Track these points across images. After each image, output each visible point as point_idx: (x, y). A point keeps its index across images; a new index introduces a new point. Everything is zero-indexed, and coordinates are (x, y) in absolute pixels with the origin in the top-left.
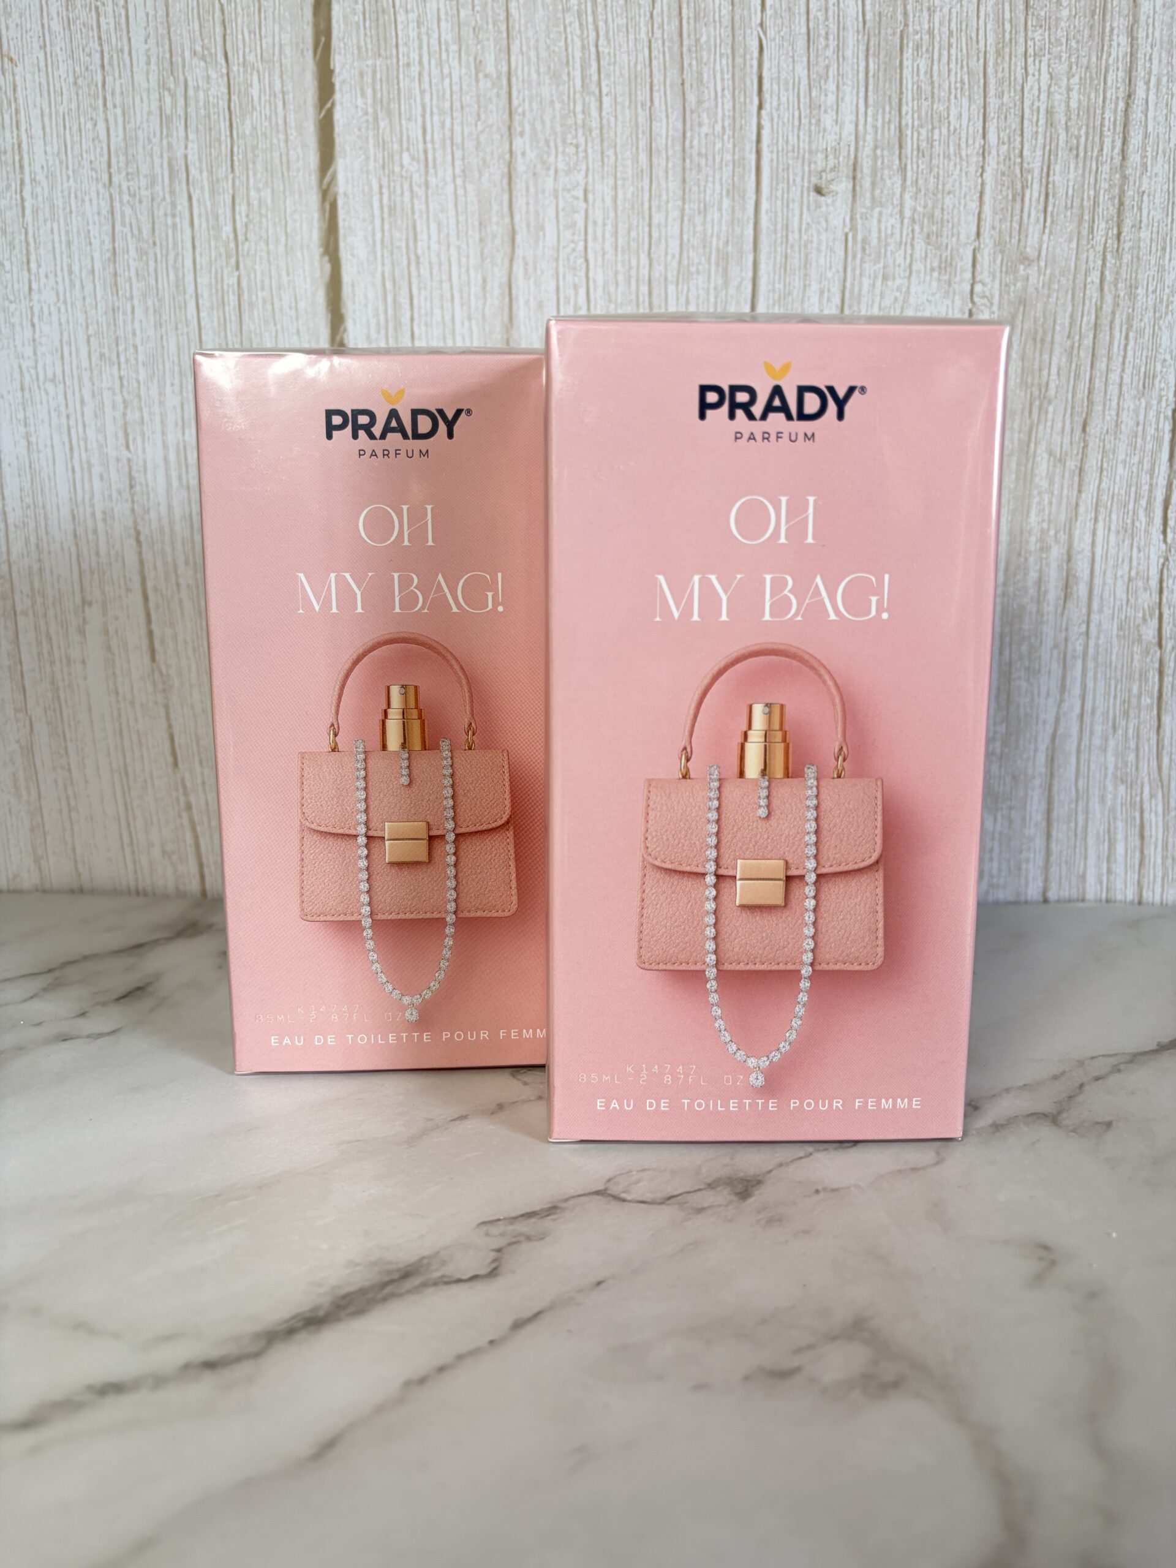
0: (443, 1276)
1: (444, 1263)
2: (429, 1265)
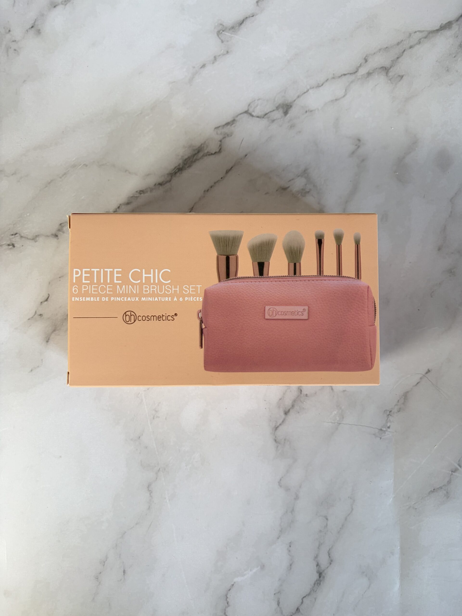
0: (208, 152)
1: (207, 146)
2: (204, 147)
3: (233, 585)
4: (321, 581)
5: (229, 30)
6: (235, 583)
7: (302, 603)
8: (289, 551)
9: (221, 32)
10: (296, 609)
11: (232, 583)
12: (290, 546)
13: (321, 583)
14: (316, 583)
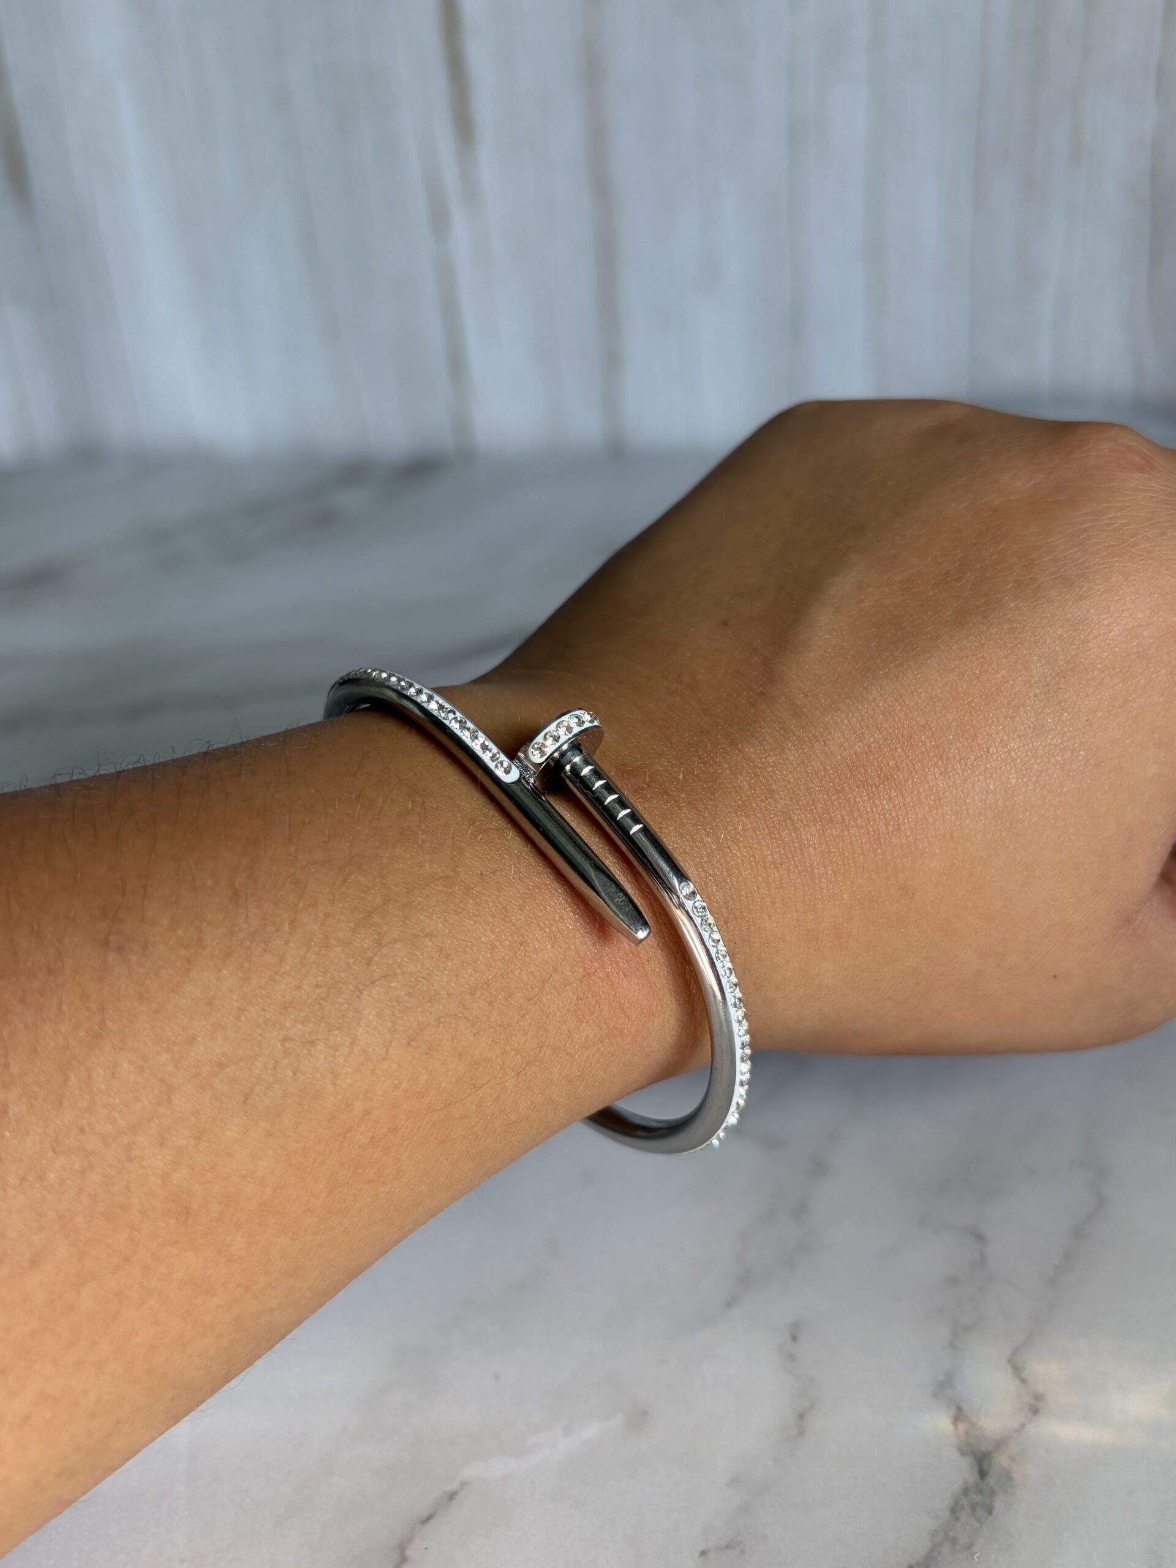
3: (452, 1496)
4: (993, 1493)
6: (464, 1484)
8: (792, 1357)
11: (452, 1487)
12: (794, 1338)
13: (998, 1503)
14: (964, 1501)
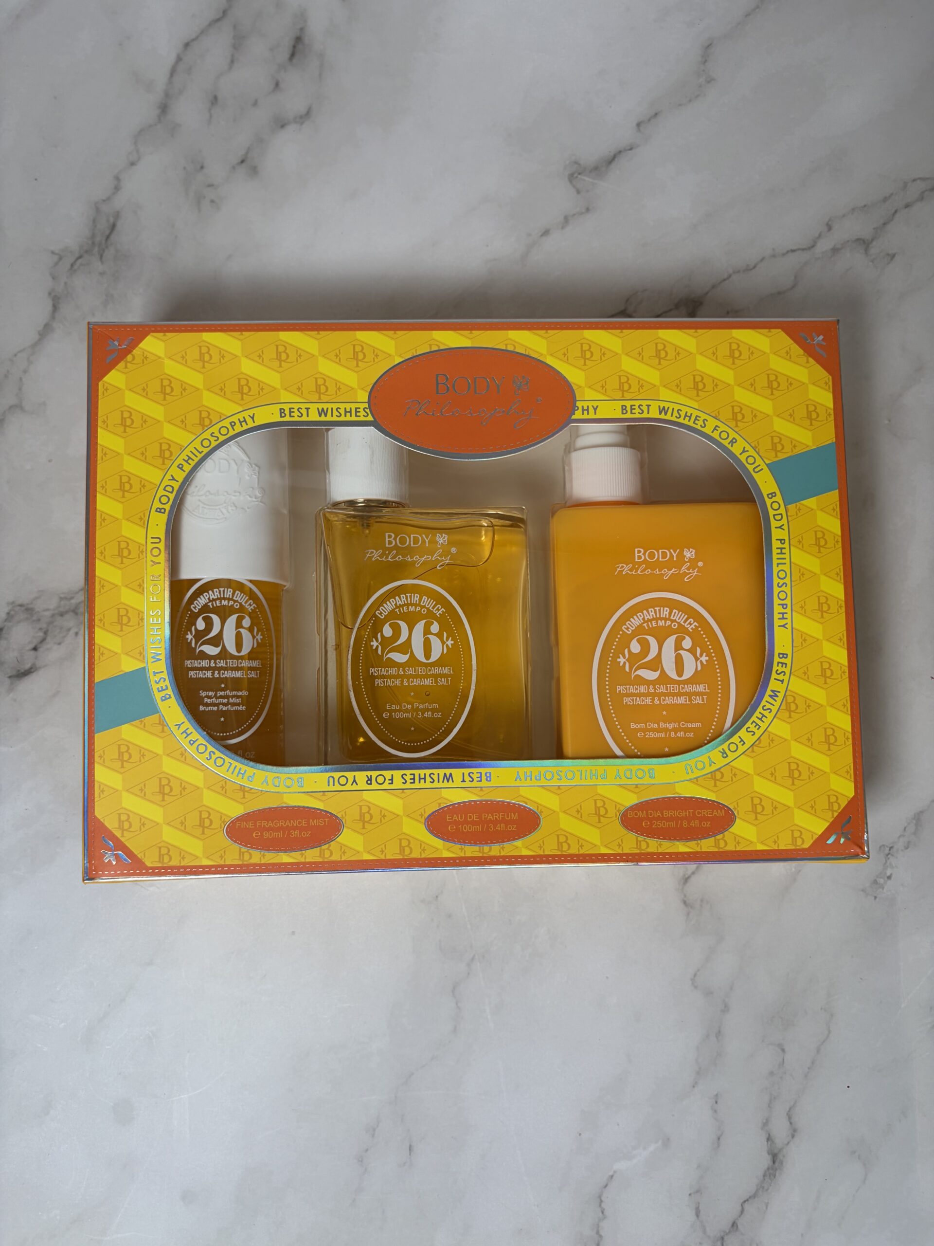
5: (591, 172)
7: (742, 1211)
9: (576, 175)
10: (730, 1225)
